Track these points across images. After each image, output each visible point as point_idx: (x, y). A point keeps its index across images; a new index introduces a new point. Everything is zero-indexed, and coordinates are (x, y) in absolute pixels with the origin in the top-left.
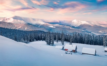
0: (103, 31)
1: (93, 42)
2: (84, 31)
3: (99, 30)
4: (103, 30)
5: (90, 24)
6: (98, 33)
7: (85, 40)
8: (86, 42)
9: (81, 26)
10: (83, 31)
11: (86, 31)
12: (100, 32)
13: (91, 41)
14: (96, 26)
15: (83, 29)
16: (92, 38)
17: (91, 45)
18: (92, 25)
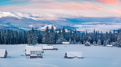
0: (35, 25)
1: (16, 40)
2: (8, 26)
3: (30, 24)
4: (34, 23)
5: (17, 17)
6: (28, 28)
7: (4, 40)
8: (6, 42)
9: (2, 19)
10: (6, 25)
11: (11, 26)
12: (30, 26)
13: (13, 39)
14: (26, 18)
15: (6, 24)
16: (15, 36)
17: (13, 44)
18: (20, 18)
